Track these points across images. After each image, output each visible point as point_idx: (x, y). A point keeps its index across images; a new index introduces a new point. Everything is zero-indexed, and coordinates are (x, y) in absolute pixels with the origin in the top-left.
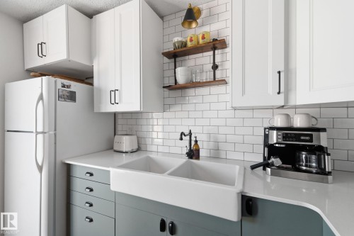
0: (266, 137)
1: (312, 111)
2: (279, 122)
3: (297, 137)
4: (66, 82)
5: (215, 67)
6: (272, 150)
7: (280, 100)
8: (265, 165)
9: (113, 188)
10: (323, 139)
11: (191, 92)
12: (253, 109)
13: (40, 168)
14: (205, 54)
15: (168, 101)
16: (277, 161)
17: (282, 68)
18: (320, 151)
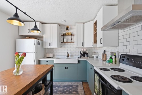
0: (81, 52)
1: (87, 48)
2: (82, 50)
3: (85, 52)
4: (39, 40)
5: (72, 39)
6: (81, 54)
7: (82, 47)
8: (80, 57)
9: (55, 63)
10: (87, 52)
11: (67, 43)
12: (79, 48)
13: (34, 61)
14: (70, 36)
15: (61, 45)
16: (82, 56)
17: (83, 42)
18: (87, 54)
